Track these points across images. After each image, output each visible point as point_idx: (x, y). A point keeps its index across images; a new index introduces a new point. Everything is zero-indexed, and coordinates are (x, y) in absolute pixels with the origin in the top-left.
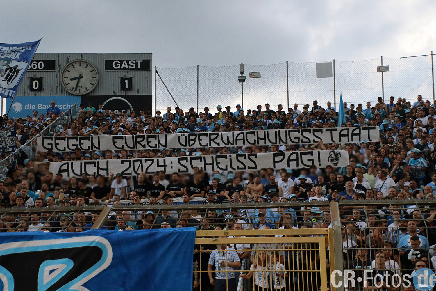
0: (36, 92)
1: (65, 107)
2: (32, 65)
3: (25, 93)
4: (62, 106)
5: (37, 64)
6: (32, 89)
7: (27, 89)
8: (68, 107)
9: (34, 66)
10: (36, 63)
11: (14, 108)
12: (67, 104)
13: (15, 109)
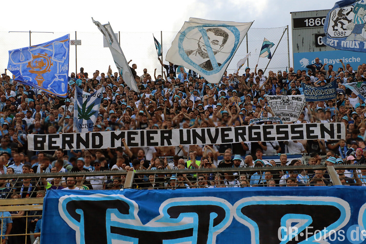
0: (321, 47)
1: (351, 60)
2: (316, 22)
3: (310, 48)
4: (348, 60)
5: (321, 21)
6: (317, 45)
7: (312, 45)
8: (354, 60)
9: (318, 23)
10: (320, 19)
11: (301, 64)
12: (353, 57)
13: (303, 65)
